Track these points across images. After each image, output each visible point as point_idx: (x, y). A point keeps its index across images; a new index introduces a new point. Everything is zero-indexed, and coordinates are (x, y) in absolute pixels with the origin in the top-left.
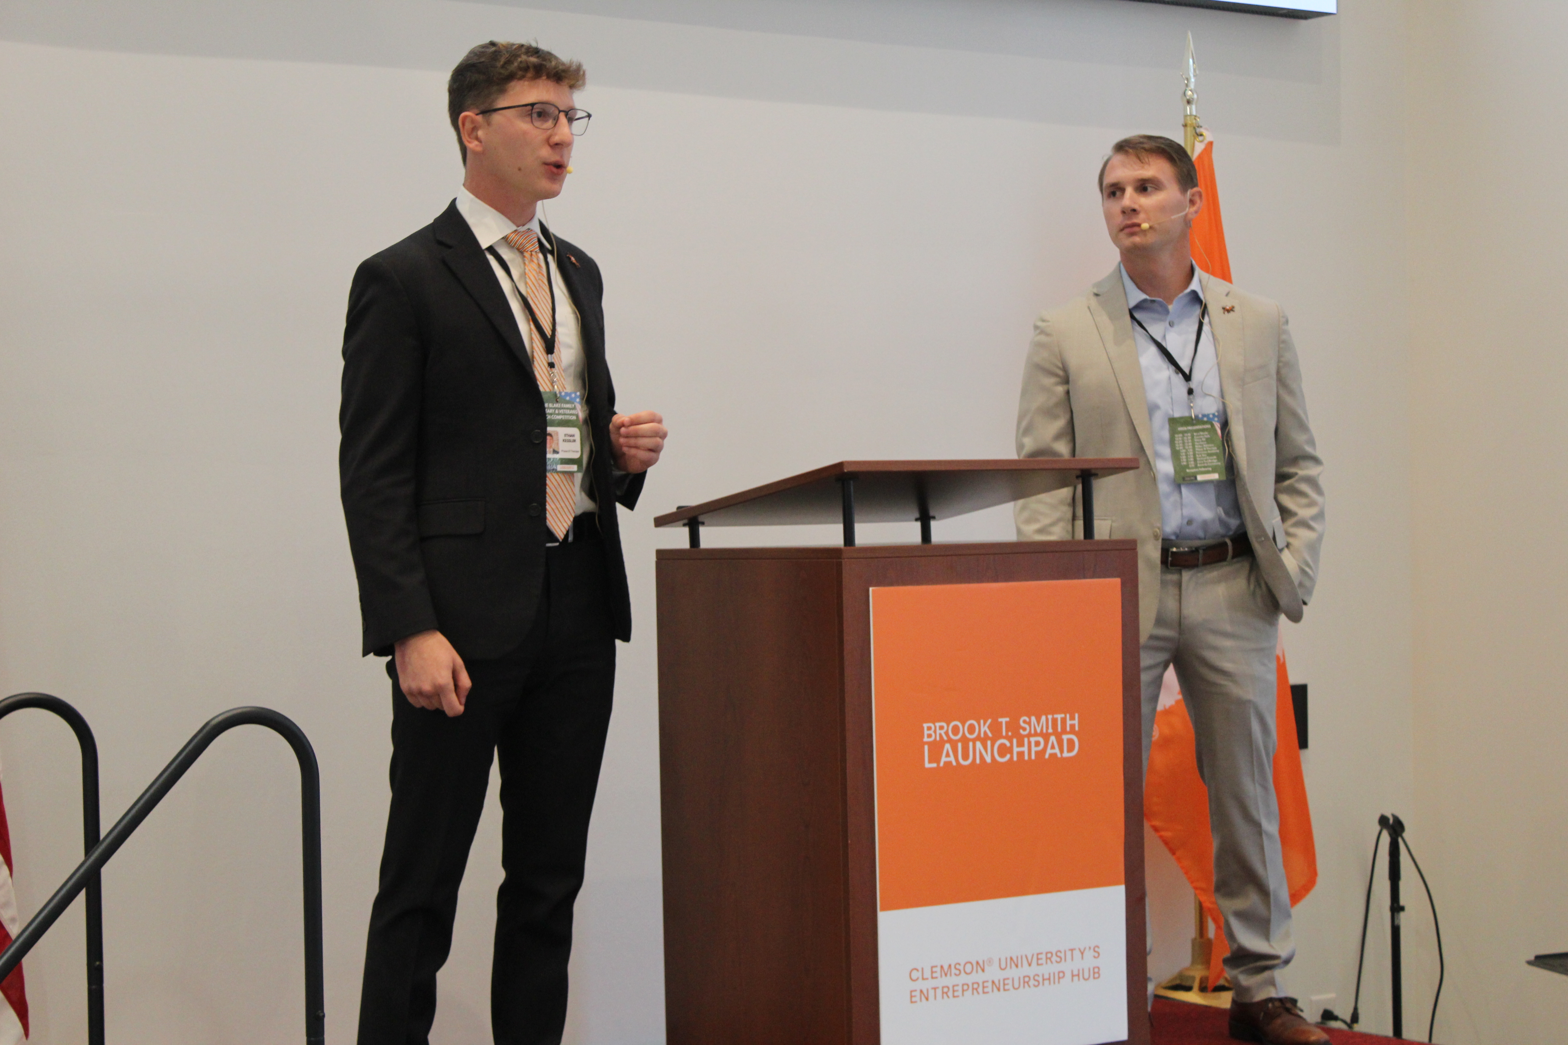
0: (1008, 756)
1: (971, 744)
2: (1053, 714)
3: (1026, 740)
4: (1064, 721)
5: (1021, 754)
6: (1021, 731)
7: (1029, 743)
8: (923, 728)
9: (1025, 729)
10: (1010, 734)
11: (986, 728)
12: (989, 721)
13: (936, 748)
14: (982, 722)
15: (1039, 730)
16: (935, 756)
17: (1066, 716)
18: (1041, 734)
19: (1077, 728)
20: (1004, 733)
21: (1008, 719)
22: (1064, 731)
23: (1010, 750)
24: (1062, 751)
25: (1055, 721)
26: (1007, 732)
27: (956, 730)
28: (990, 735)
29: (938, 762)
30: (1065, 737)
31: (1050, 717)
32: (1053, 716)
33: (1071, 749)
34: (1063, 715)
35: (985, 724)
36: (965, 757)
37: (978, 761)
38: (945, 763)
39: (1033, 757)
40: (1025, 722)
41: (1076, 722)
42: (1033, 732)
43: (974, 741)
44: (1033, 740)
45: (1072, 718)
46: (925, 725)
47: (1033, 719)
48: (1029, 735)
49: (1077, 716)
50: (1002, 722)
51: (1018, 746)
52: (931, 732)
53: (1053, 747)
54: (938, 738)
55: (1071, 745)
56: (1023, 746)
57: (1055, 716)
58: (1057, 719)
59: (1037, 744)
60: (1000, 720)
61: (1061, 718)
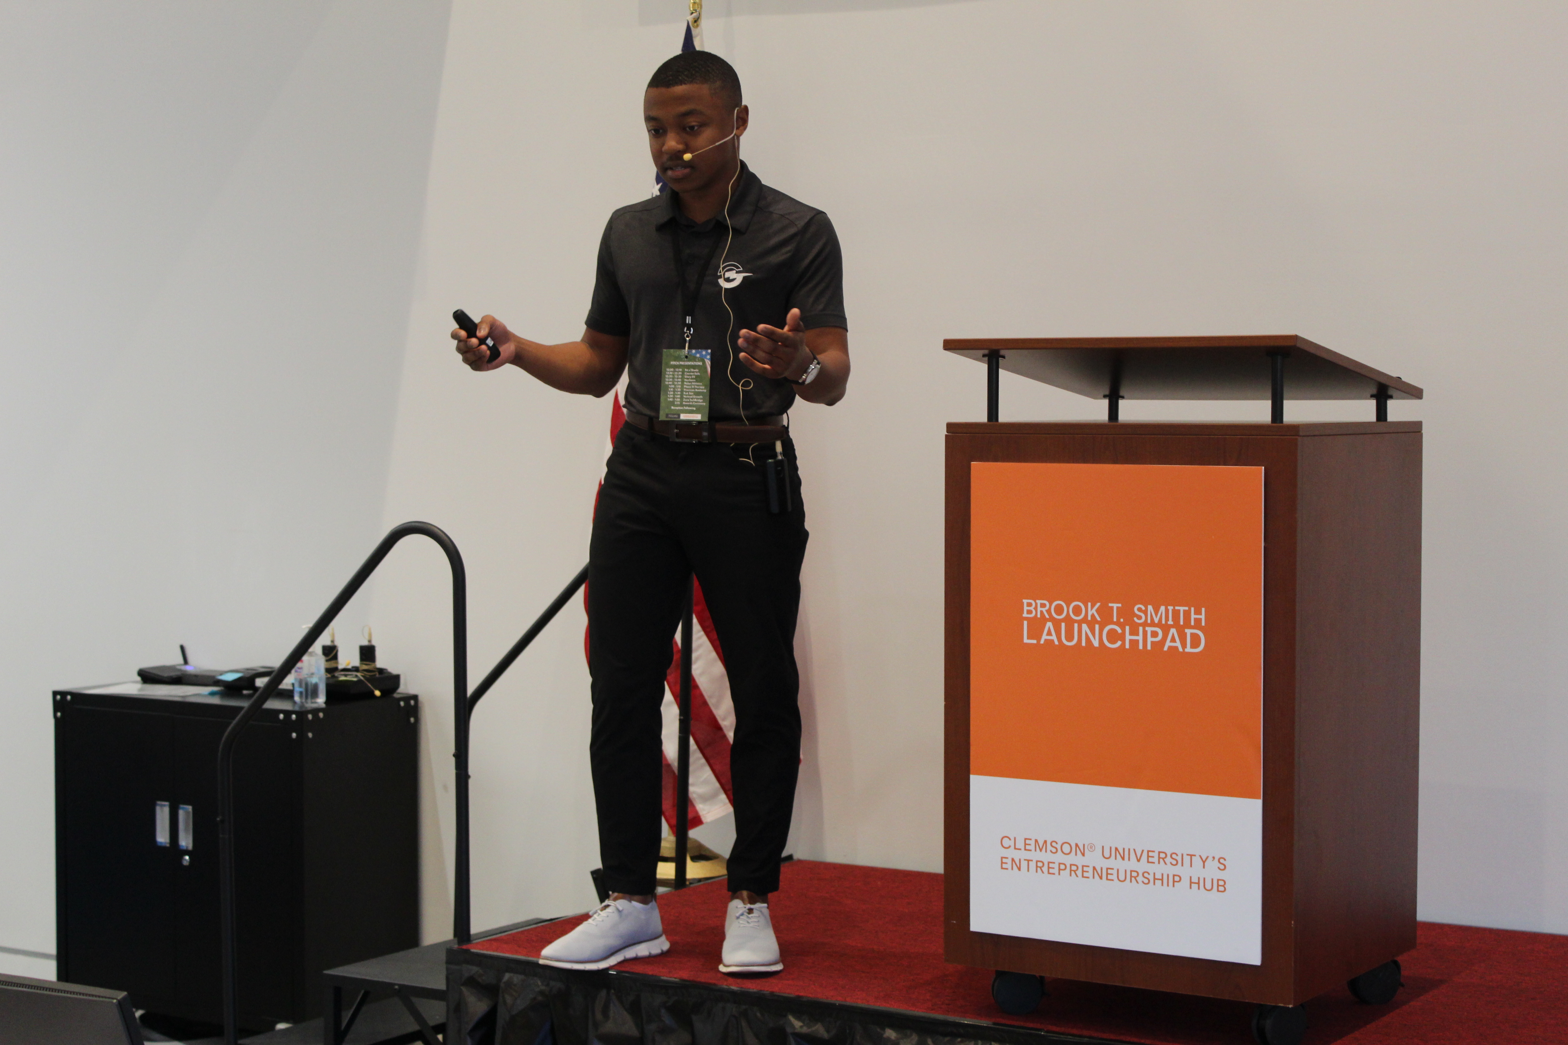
0: (1119, 643)
1: (1076, 625)
2: (1174, 605)
3: (1141, 629)
4: (1187, 614)
5: (1134, 643)
6: (1135, 619)
7: (1145, 633)
8: (1023, 603)
9: (1140, 618)
10: (1122, 620)
11: (1094, 611)
12: (1098, 604)
13: (1036, 626)
14: (1089, 604)
15: (1156, 620)
16: (1035, 632)
17: (1190, 610)
18: (1159, 625)
19: (1203, 624)
20: (1115, 620)
21: (1120, 605)
22: (1187, 625)
23: (1122, 637)
24: (1184, 645)
25: (1176, 614)
26: (1118, 618)
27: (1059, 610)
28: (1099, 619)
29: (1039, 639)
30: (1188, 632)
31: (1170, 608)
32: (1174, 608)
33: (1195, 644)
34: (1187, 608)
35: (1092, 608)
36: (1070, 638)
37: (1084, 644)
38: (1046, 640)
39: (1149, 647)
40: (1140, 610)
41: (1203, 617)
42: (1149, 621)
43: (1080, 623)
44: (1149, 629)
45: (1198, 612)
46: (1025, 601)
47: (1150, 608)
48: (1145, 624)
49: (1203, 609)
50: (1112, 607)
51: (1131, 634)
52: (1032, 608)
53: (1173, 640)
54: (1039, 616)
55: (1195, 641)
56: (1138, 635)
57: (1177, 608)
58: (1179, 610)
59: (1154, 634)
60: (1110, 605)
61: (1184, 611)
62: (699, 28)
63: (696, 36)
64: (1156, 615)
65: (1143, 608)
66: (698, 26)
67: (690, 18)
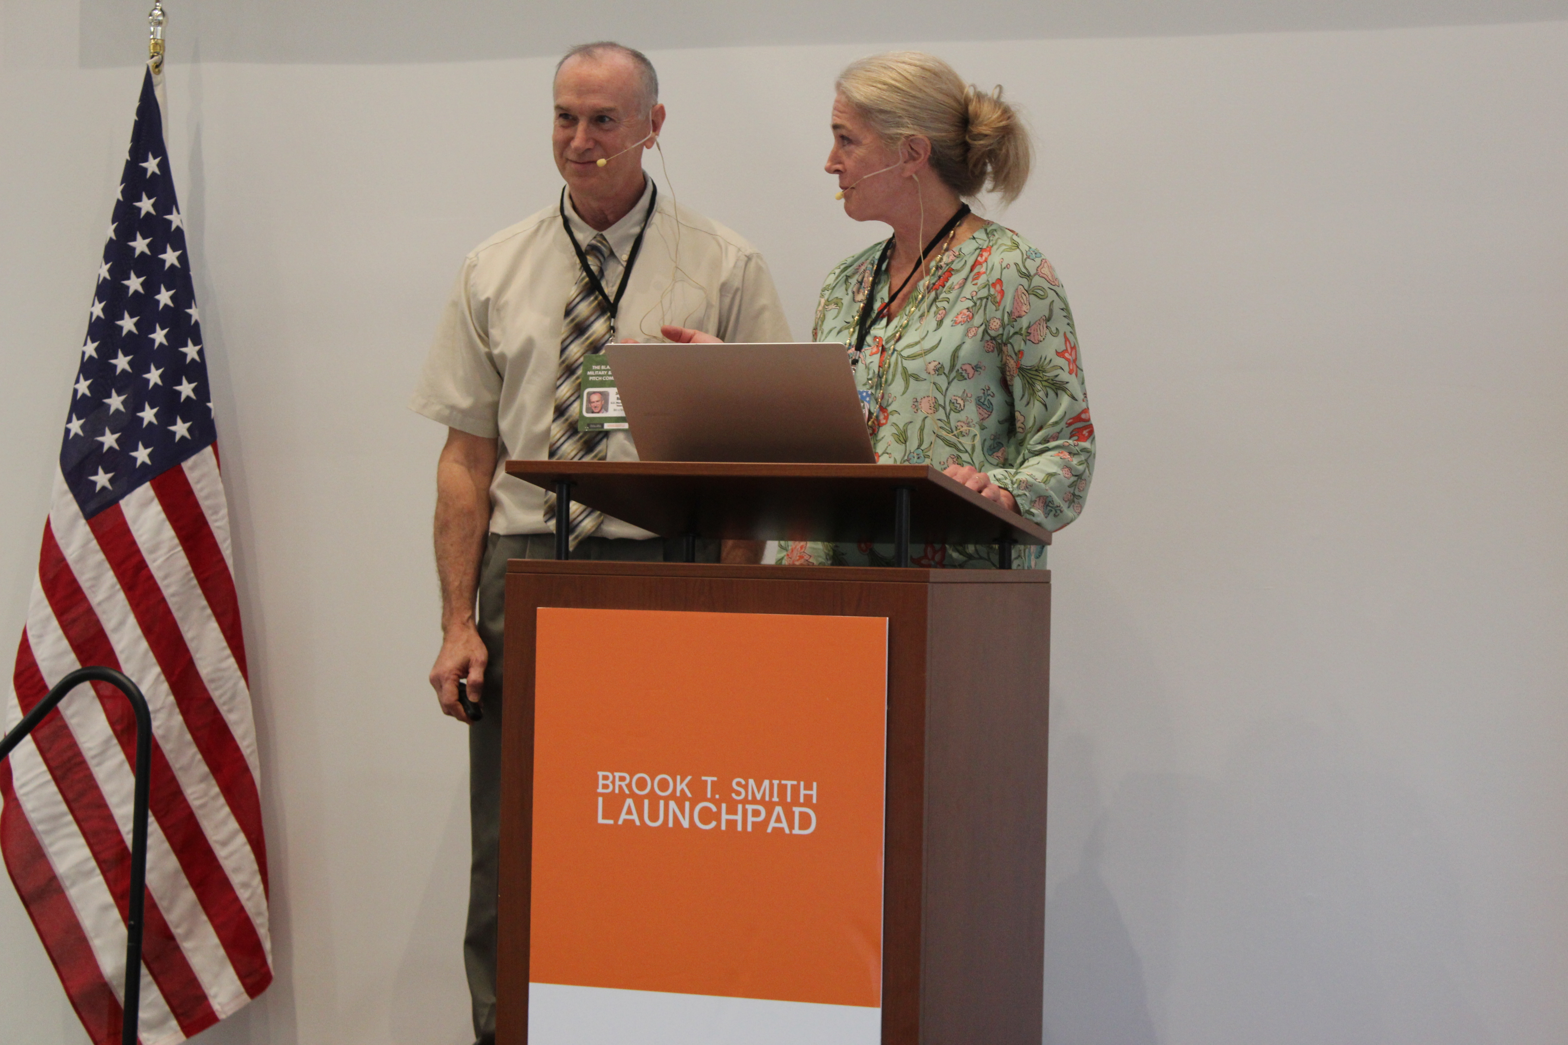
0: (714, 824)
1: (662, 803)
2: (780, 779)
3: (740, 807)
4: (795, 790)
5: (732, 824)
6: (734, 795)
7: (745, 812)
8: (598, 776)
9: (738, 793)
10: (717, 796)
11: (684, 785)
12: (689, 778)
13: (614, 803)
14: (678, 778)
15: (759, 797)
16: (612, 811)
17: (799, 784)
18: (762, 802)
19: (814, 801)
20: (709, 795)
21: (715, 779)
22: (796, 802)
23: (717, 817)
24: (791, 826)
25: (782, 789)
26: (713, 794)
27: (642, 784)
28: (689, 795)
29: (616, 819)
30: (797, 810)
31: (776, 782)
32: (780, 782)
33: (805, 825)
34: (795, 783)
35: (681, 782)
36: (654, 817)
37: (671, 825)
38: (625, 821)
39: (749, 829)
40: (739, 784)
41: (814, 793)
42: (750, 798)
43: (667, 799)
44: (750, 808)
45: (808, 787)
46: (601, 774)
47: (751, 782)
48: (745, 801)
49: (815, 784)
50: (706, 781)
51: (728, 813)
52: (608, 782)
53: (778, 820)
54: (617, 791)
55: (805, 821)
56: (736, 813)
57: (783, 782)
58: (786, 785)
59: (756, 813)
60: (704, 778)
61: (792, 786)
62: (161, 75)
63: (157, 85)
64: (759, 791)
65: (743, 782)
66: (159, 72)
67: (151, 62)
